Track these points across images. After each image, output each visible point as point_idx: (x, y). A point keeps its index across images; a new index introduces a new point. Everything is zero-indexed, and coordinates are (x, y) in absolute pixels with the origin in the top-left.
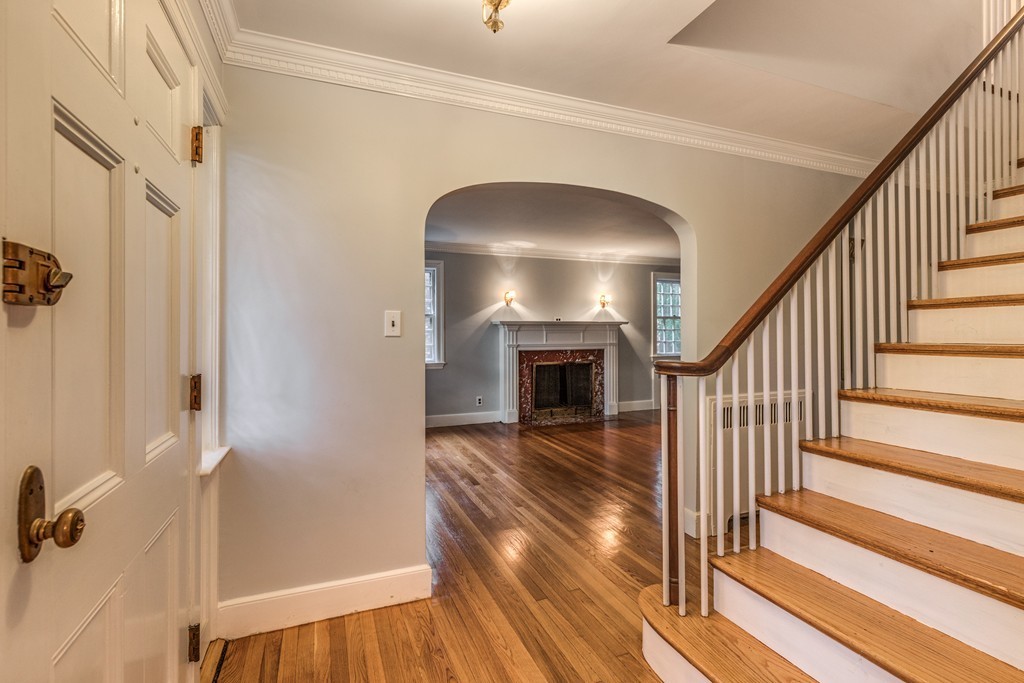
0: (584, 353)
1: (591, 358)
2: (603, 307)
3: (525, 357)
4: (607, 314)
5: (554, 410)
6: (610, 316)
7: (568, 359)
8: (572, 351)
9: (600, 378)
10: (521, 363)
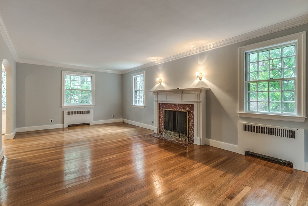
0: (184, 106)
1: (188, 109)
2: (200, 79)
3: (161, 106)
4: (203, 83)
5: (171, 132)
6: (205, 84)
7: (177, 108)
8: (179, 105)
9: (192, 121)
10: (160, 108)
